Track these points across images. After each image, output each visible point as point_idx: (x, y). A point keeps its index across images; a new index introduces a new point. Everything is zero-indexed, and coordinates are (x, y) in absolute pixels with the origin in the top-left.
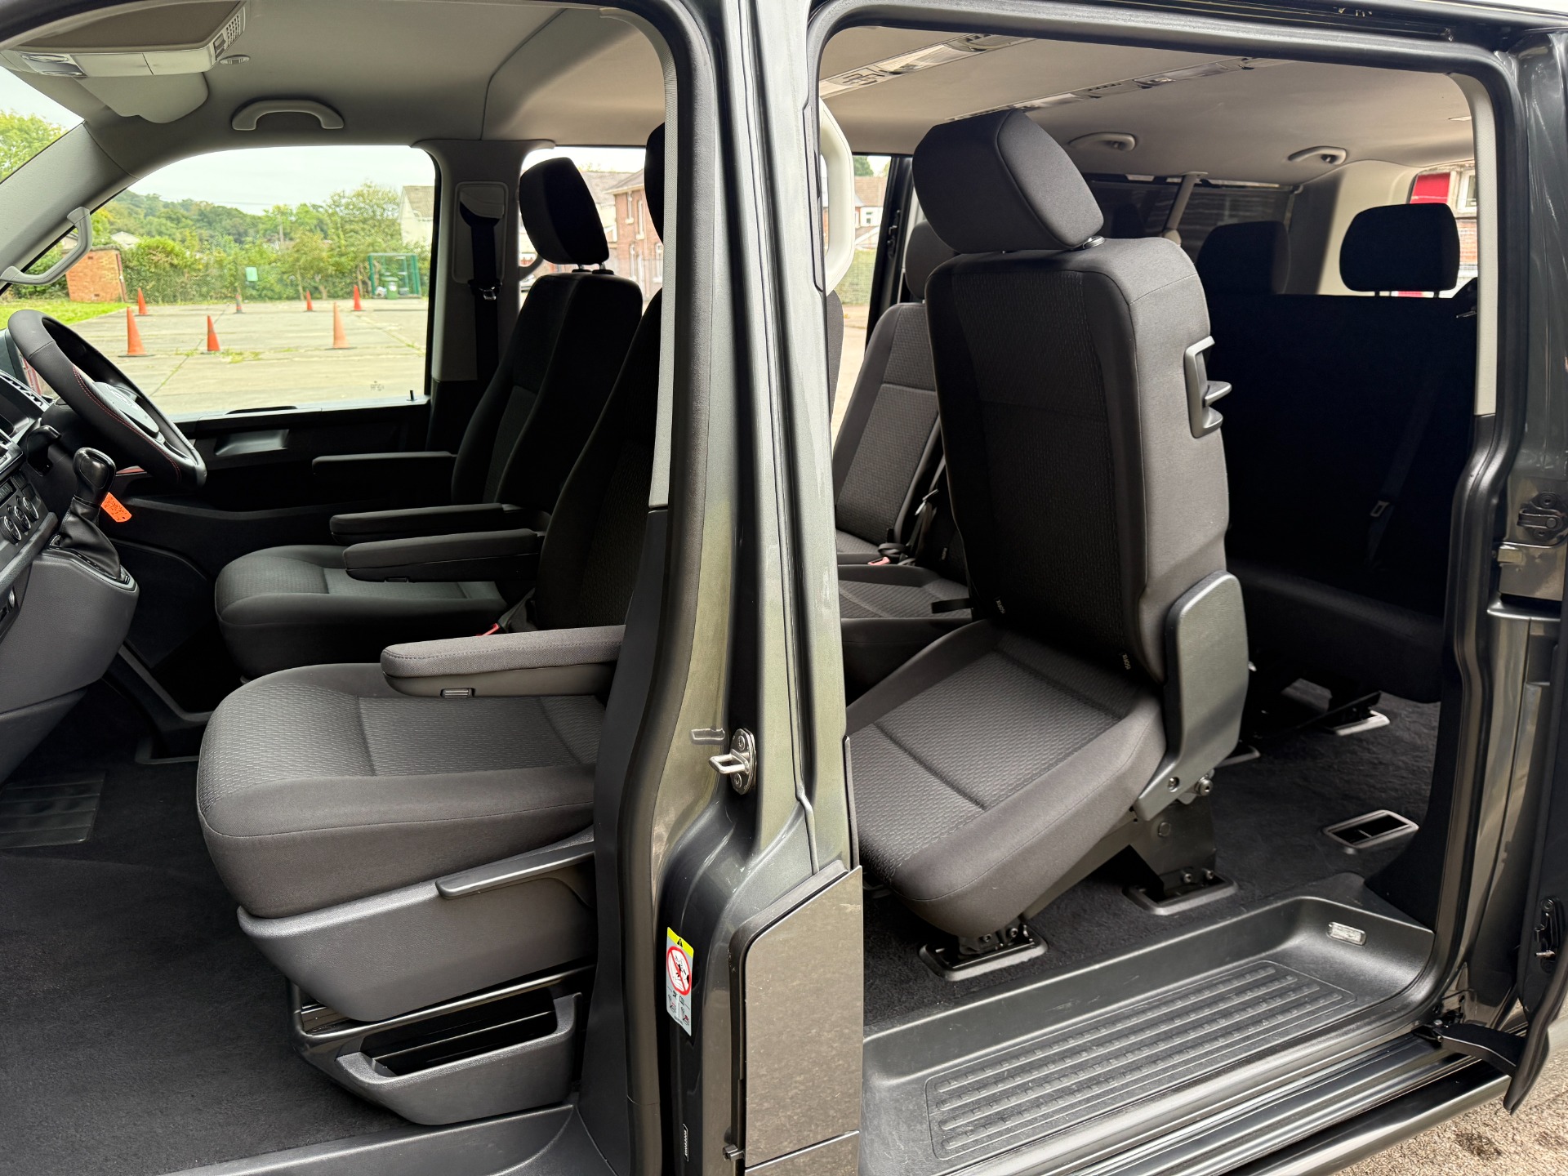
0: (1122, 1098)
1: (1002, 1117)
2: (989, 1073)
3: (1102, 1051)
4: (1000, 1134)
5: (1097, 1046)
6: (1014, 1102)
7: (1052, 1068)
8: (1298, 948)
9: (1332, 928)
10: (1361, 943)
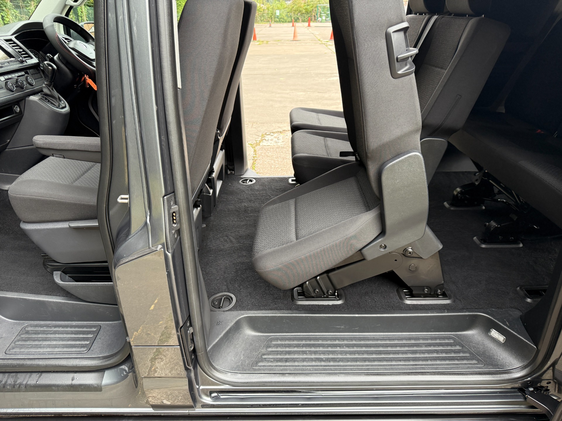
0: (340, 369)
1: (287, 360)
2: (295, 342)
3: (347, 349)
4: (281, 366)
5: (346, 346)
6: (296, 356)
7: (321, 349)
8: (473, 335)
9: (491, 331)
10: (503, 342)
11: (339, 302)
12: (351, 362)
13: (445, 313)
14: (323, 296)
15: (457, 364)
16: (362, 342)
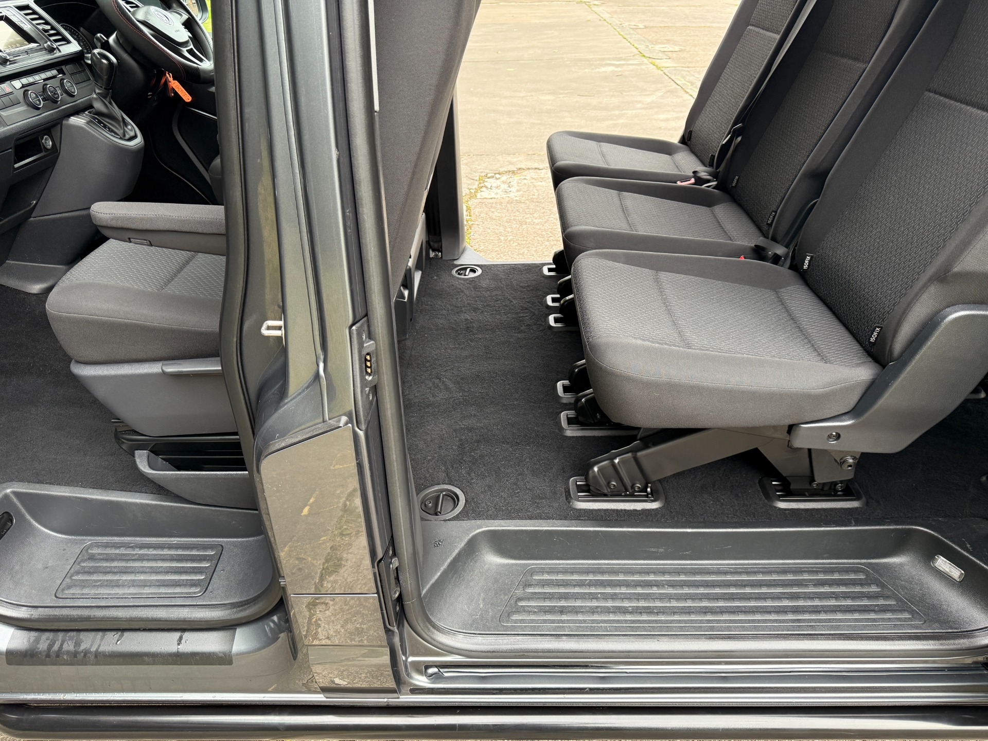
1: (562, 611)
2: (576, 577)
6: (578, 603)
7: (624, 590)
8: (901, 565)
9: (937, 560)
10: (958, 580)
11: (655, 505)
12: (679, 615)
13: (851, 526)
14: (623, 494)
15: (874, 620)
16: (698, 578)
